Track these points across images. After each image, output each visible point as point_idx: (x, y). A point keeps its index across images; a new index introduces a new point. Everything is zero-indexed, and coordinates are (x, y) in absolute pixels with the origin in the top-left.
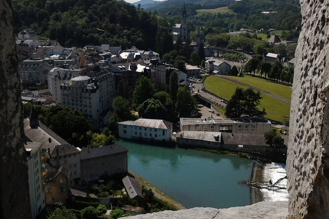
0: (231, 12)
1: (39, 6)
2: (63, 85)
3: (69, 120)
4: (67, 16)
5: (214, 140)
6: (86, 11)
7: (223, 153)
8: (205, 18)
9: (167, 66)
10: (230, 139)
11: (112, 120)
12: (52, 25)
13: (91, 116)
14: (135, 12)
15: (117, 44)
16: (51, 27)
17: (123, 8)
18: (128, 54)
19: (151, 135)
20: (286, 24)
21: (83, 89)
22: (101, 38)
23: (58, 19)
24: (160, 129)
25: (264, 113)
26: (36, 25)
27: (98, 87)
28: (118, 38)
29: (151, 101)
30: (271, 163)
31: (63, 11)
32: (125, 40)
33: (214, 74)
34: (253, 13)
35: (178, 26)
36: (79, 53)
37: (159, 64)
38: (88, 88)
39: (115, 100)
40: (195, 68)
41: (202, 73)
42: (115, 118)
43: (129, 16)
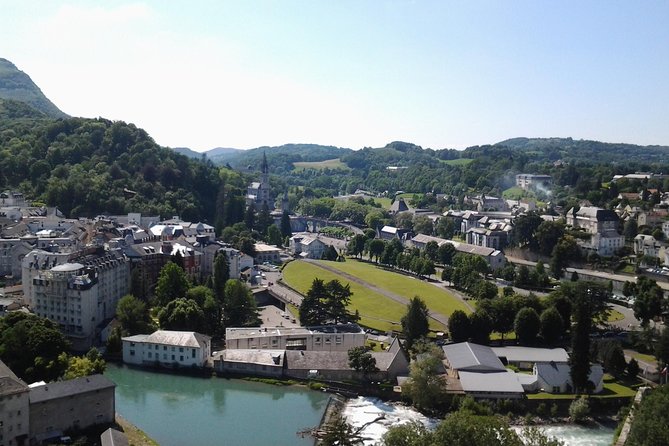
0: (344, 167)
1: (36, 154)
2: (37, 278)
3: (32, 335)
4: (79, 170)
5: (272, 364)
6: (109, 163)
7: (285, 384)
8: (306, 175)
9: (222, 246)
10: (298, 360)
11: (113, 333)
12: (53, 184)
13: (80, 328)
14: (186, 165)
15: (153, 213)
16: (50, 186)
17: (168, 159)
18: (163, 227)
19: (173, 357)
20: (420, 184)
21: (68, 284)
22: (128, 205)
23: (62, 174)
24: (187, 348)
25: (356, 317)
26: (29, 184)
27: (95, 281)
28: (156, 204)
29: (180, 302)
30: (356, 397)
31: (72, 164)
32: (167, 206)
33: (302, 257)
34: (374, 169)
35: (256, 185)
36: (87, 228)
37: (211, 243)
38: (77, 282)
39: (121, 301)
40: (273, 248)
41: (282, 256)
42: (119, 330)
43: (176, 171)
